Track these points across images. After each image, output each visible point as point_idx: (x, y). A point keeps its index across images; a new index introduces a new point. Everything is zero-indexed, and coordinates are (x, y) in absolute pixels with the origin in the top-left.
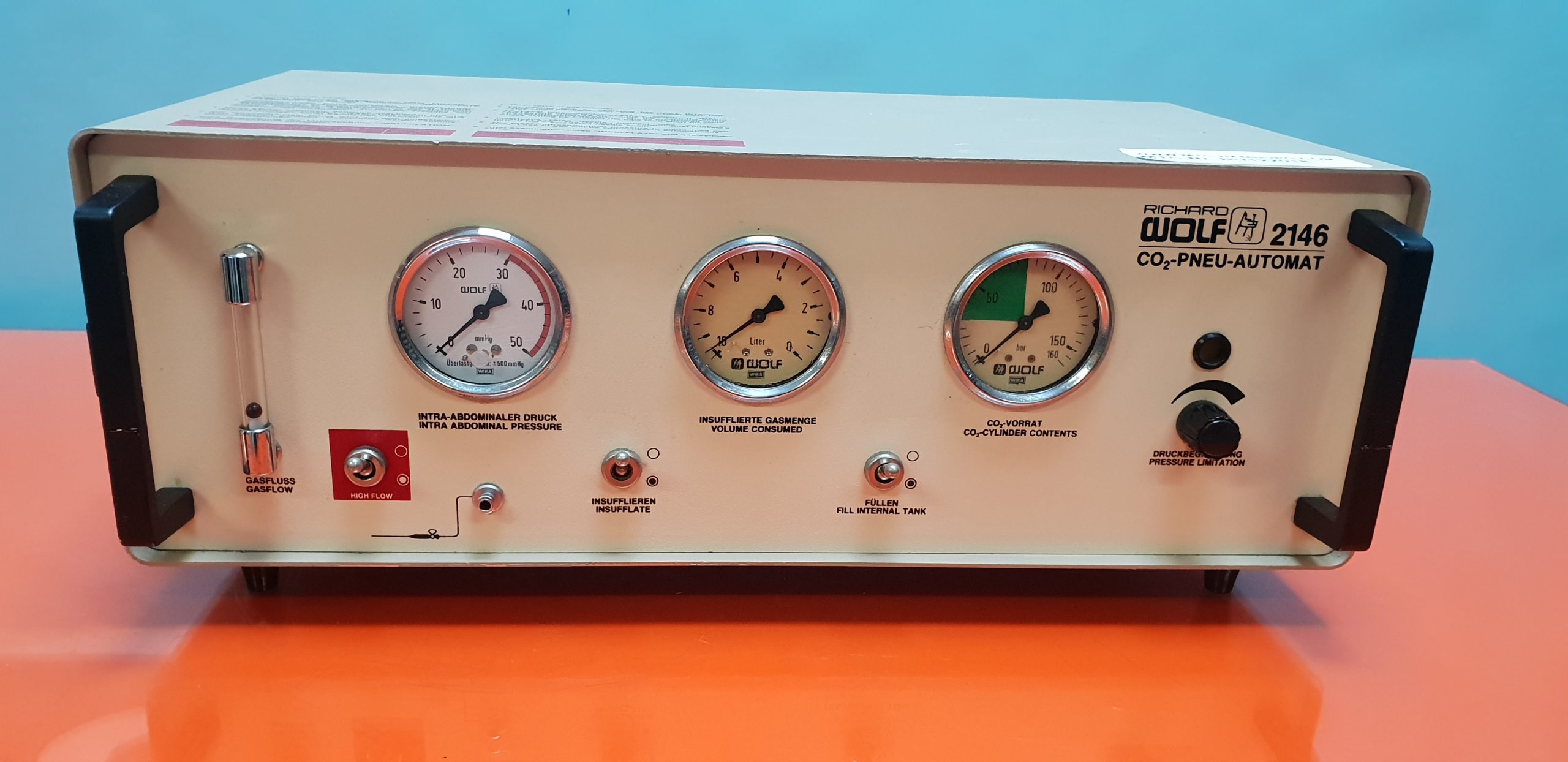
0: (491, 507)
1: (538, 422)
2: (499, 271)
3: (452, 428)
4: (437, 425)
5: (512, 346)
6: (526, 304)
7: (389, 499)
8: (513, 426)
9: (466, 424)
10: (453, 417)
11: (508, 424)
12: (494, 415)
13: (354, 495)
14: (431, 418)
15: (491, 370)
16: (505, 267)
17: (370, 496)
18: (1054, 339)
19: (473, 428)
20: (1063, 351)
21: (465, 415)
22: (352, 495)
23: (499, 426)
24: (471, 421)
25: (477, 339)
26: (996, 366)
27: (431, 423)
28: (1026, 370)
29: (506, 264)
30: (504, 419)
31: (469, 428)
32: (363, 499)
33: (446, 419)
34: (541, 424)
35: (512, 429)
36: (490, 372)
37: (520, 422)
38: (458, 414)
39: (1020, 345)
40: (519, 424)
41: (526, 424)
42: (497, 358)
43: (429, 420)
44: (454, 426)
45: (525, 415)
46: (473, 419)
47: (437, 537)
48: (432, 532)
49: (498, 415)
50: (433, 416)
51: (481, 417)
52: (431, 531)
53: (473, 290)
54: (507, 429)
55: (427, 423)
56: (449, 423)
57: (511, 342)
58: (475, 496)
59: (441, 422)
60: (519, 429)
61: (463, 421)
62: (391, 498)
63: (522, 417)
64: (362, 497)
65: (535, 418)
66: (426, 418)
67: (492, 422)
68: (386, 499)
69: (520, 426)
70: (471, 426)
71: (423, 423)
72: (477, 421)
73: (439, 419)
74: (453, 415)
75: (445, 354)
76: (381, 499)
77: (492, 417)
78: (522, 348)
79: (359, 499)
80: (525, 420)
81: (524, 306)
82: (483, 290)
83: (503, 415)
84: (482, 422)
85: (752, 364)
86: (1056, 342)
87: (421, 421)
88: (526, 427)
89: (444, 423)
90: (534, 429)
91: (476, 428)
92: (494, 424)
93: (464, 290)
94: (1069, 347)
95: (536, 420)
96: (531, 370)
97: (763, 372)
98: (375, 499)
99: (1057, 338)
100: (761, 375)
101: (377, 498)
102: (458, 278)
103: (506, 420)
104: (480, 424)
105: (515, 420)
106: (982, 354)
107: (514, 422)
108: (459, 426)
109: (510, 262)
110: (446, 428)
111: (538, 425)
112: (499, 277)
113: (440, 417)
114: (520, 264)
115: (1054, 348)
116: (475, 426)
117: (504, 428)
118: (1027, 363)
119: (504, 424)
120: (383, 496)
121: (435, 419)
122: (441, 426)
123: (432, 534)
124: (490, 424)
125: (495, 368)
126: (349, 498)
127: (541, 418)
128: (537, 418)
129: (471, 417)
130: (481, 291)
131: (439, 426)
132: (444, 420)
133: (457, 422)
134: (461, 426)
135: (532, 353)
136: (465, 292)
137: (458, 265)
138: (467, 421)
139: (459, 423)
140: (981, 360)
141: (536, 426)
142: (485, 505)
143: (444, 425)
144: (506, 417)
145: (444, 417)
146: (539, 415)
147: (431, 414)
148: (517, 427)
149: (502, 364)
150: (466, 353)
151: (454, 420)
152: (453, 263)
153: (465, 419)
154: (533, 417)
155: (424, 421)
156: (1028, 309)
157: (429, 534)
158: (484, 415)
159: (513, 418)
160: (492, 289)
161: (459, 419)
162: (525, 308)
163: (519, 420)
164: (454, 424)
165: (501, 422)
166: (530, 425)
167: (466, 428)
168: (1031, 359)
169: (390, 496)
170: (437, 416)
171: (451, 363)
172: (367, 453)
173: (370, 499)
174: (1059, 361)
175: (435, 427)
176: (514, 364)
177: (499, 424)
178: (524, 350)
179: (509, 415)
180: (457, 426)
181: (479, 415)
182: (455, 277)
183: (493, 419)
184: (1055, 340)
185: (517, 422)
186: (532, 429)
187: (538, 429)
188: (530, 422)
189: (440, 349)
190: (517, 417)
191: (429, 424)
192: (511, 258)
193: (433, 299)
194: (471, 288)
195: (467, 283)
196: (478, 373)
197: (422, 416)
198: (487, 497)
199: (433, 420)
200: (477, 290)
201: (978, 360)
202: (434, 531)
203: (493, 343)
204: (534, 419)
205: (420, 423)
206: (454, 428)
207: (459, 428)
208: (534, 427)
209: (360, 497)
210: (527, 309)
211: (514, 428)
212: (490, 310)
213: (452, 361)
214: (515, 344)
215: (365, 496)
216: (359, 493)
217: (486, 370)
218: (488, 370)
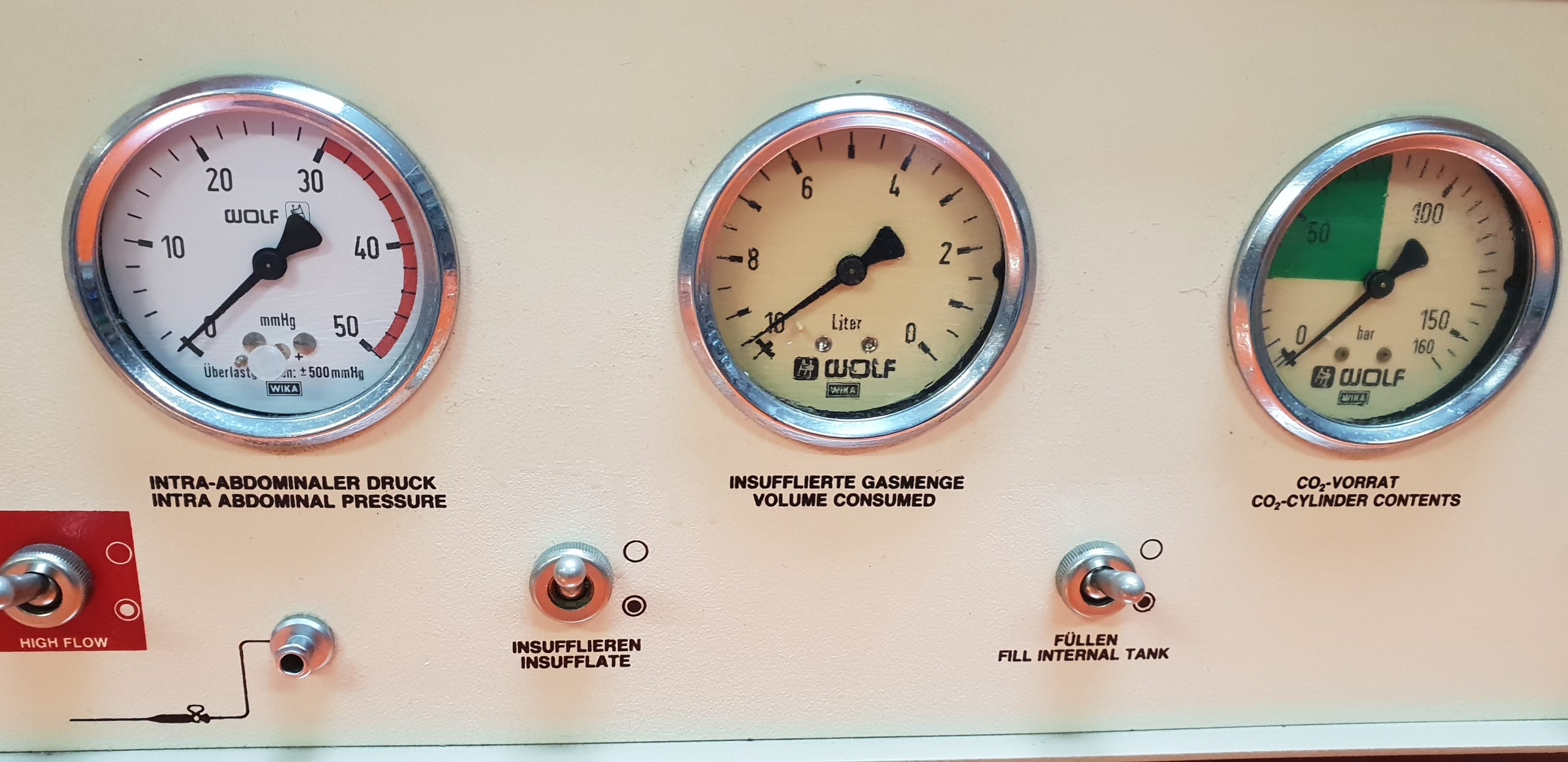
0: (304, 666)
1: (396, 492)
2: (303, 174)
3: (220, 505)
4: (189, 500)
5: (337, 334)
6: (363, 245)
7: (102, 648)
8: (346, 500)
9: (248, 496)
10: (222, 482)
11: (335, 497)
12: (304, 478)
13: (28, 642)
14: (175, 487)
15: (297, 385)
16: (316, 166)
17: (61, 643)
18: (1428, 314)
19: (263, 505)
20: (1442, 339)
21: (246, 478)
22: (22, 643)
23: (316, 501)
24: (258, 492)
25: (264, 321)
26: (1316, 370)
27: (177, 496)
28: (1372, 378)
29: (317, 159)
30: (326, 487)
31: (255, 505)
32: (47, 649)
33: (207, 488)
34: (403, 497)
35: (345, 506)
36: (295, 389)
37: (359, 492)
38: (232, 478)
39: (1364, 329)
40: (357, 497)
41: (371, 497)
42: (308, 361)
43: (171, 490)
44: (224, 501)
45: (370, 479)
46: (262, 487)
47: (206, 719)
48: (196, 710)
49: (314, 479)
50: (179, 481)
51: (280, 483)
52: (191, 709)
53: (251, 216)
54: (333, 506)
55: (169, 495)
56: (214, 494)
57: (337, 325)
58: (275, 640)
59: (198, 493)
60: (358, 506)
61: (243, 492)
62: (105, 645)
63: (363, 483)
64: (45, 645)
65: (391, 484)
66: (166, 487)
67: (301, 492)
68: (95, 648)
69: (360, 501)
70: (260, 501)
71: (160, 495)
72: (272, 492)
73: (192, 487)
74: (222, 479)
75: (200, 353)
76: (84, 649)
77: (300, 482)
78: (359, 338)
79: (37, 649)
80: (370, 487)
81: (359, 251)
82: (272, 217)
83: (324, 478)
84: (282, 493)
85: (835, 369)
86: (1432, 323)
87: (156, 491)
88: (372, 502)
89: (204, 497)
90: (389, 507)
91: (270, 506)
92: (306, 496)
93: (233, 217)
94: (1455, 333)
95: (392, 488)
96: (375, 385)
97: (856, 387)
98: (71, 648)
99: (1434, 315)
100: (854, 391)
101: (76, 646)
102: (217, 190)
103: (331, 488)
104: (277, 496)
105: (349, 488)
106: (1292, 346)
107: (346, 492)
108: (235, 501)
109: (326, 156)
110: (209, 505)
111: (397, 497)
112: (304, 187)
113: (195, 483)
114: (348, 158)
115: (1427, 335)
116: (267, 501)
117: (328, 506)
118: (1373, 364)
119: (326, 497)
120: (88, 642)
121: (184, 487)
122: (197, 501)
123: (194, 714)
124: (298, 497)
125: (306, 382)
126: (17, 648)
127: (402, 484)
128: (394, 483)
129: (258, 482)
130: (267, 218)
131: (193, 501)
132: (202, 490)
133: (230, 493)
134: (239, 502)
135: (381, 351)
136: (234, 221)
137: (216, 161)
138: (250, 492)
139: (234, 496)
140: (1290, 358)
141: (393, 500)
142: (291, 663)
143: (205, 501)
144: (331, 483)
145: (202, 482)
146: (397, 478)
147: (175, 478)
148: (354, 503)
149: (319, 373)
150: (242, 351)
151: (223, 490)
152: (205, 157)
153: (247, 487)
154: (386, 481)
155: (163, 491)
156: (1385, 257)
157: (190, 714)
158: (284, 478)
159: (346, 485)
160: (290, 214)
161: (233, 488)
162: (363, 255)
163: (358, 488)
164: (224, 497)
165: (321, 493)
166: (380, 499)
167: (249, 505)
168: (1384, 355)
169: (103, 642)
170: (187, 481)
171: (212, 372)
172: (44, 560)
173: (61, 648)
174: (1433, 359)
175: (187, 505)
176: (346, 374)
177: (316, 497)
178: (363, 343)
179: (336, 478)
180: (231, 503)
181: (275, 478)
182: (210, 189)
183: (305, 488)
184: (1431, 319)
185: (353, 492)
186: (384, 505)
187: (397, 506)
188: (380, 492)
189: (187, 342)
190: (354, 481)
191: (173, 499)
192: (330, 146)
193: (167, 238)
194: (246, 212)
195: (236, 200)
196: (271, 392)
197: (157, 482)
198: (296, 646)
199: (180, 490)
200: (260, 217)
201: (1283, 359)
202: (200, 709)
203: (299, 330)
204: (388, 486)
205: (154, 495)
206: (225, 506)
207: (235, 505)
208: (388, 503)
209: (40, 646)
210: (365, 255)
211: (348, 505)
212: (287, 258)
213: (213, 367)
214: (344, 330)
215: (50, 642)
216: (32, 640)
217: (285, 386)
218: (289, 386)
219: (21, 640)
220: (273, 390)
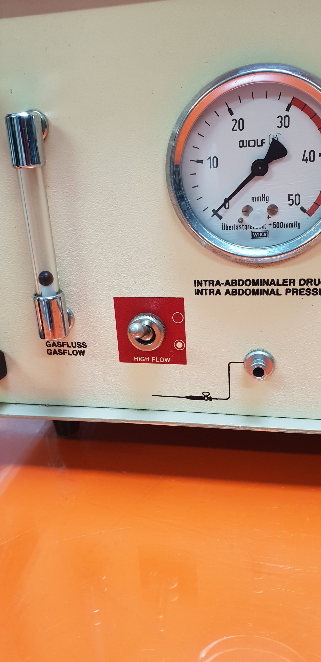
0: (265, 374)
1: (314, 287)
2: (280, 118)
3: (225, 295)
4: (211, 292)
5: (289, 204)
6: (307, 155)
7: (167, 363)
8: (287, 291)
9: (239, 290)
10: (227, 283)
11: (282, 289)
12: (268, 280)
13: (137, 359)
14: (206, 285)
15: (266, 232)
16: (287, 113)
17: (151, 359)
19: (246, 294)
21: (239, 280)
22: (135, 359)
23: (273, 292)
24: (244, 288)
25: (253, 199)
27: (206, 290)
29: (288, 110)
30: (278, 285)
31: (242, 294)
32: (145, 362)
33: (220, 286)
34: (317, 289)
35: (286, 294)
36: (265, 235)
37: (294, 287)
38: (232, 280)
40: (293, 289)
41: (300, 289)
42: (275, 219)
43: (204, 287)
44: (227, 292)
45: (301, 280)
46: (246, 285)
47: (210, 399)
48: (206, 394)
49: (273, 280)
50: (207, 283)
51: (255, 283)
52: (204, 394)
53: (252, 143)
54: (281, 295)
55: (202, 290)
56: (223, 289)
57: (289, 200)
58: (247, 362)
59: (216, 288)
60: (293, 294)
61: (237, 287)
62: (169, 361)
63: (297, 283)
64: (144, 360)
65: (311, 283)
66: (201, 286)
67: (265, 287)
68: (164, 363)
69: (294, 292)
70: (244, 292)
71: (198, 290)
72: (251, 287)
73: (213, 286)
74: (227, 281)
75: (220, 218)
76: (160, 363)
77: (266, 282)
78: (300, 206)
79: (141, 362)
80: (300, 285)
81: (305, 159)
82: (262, 143)
83: (278, 280)
84: (256, 288)
87: (197, 288)
88: (300, 292)
89: (218, 290)
90: (309, 295)
91: (249, 295)
92: (268, 289)
93: (243, 144)
95: (312, 285)
96: (311, 228)
98: (155, 362)
101: (157, 361)
102: (236, 130)
103: (281, 285)
104: (253, 290)
105: (290, 285)
107: (288, 287)
108: (233, 292)
109: (293, 108)
110: (220, 294)
111: (313, 290)
112: (280, 126)
113: (215, 283)
114: (304, 107)
116: (248, 292)
117: (278, 294)
119: (277, 290)
120: (162, 360)
121: (209, 286)
122: (215, 292)
123: (205, 396)
124: (264, 290)
125: (271, 230)
126: (133, 361)
127: (317, 283)
128: (313, 282)
129: (244, 283)
130: (260, 143)
131: (213, 292)
132: (218, 287)
133: (230, 288)
134: (235, 292)
135: (310, 213)
136: (243, 146)
137: (237, 116)
138: (240, 287)
139: (233, 290)
141: (311, 291)
142: (259, 372)
143: (218, 292)
144: (281, 282)
145: (218, 283)
146: (315, 280)
147: (206, 281)
148: (291, 293)
149: (278, 225)
150: (241, 215)
151: (228, 287)
152: (232, 113)
153: (239, 285)
154: (309, 281)
155: (200, 288)
157: (203, 396)
158: (258, 280)
159: (288, 283)
160: (271, 141)
161: (233, 285)
162: (306, 160)
163: (294, 285)
164: (228, 290)
165: (275, 288)
166: (305, 291)
167: (239, 294)
169: (168, 360)
170: (211, 282)
171: (226, 227)
172: (147, 319)
173: (151, 362)
175: (210, 294)
176: (291, 225)
177: (273, 290)
178: (302, 209)
179: (284, 280)
180: (231, 293)
181: (253, 280)
182: (233, 130)
183: (267, 285)
185: (292, 287)
186: (307, 294)
187: (313, 294)
188: (305, 287)
189: (215, 213)
190: (292, 281)
191: (204, 291)
192: (295, 102)
193: (210, 158)
194: (249, 141)
195: (245, 136)
196: (253, 237)
197: (198, 283)
198: (260, 363)
199: (207, 287)
200: (256, 143)
202: (208, 394)
203: (270, 203)
204: (309, 284)
205: (195, 290)
206: (228, 295)
207: (233, 294)
208: (309, 292)
209: (142, 361)
210: (308, 160)
211: (288, 294)
212: (269, 164)
213: (226, 225)
214: (293, 202)
215: (146, 359)
216: (139, 357)
217: (260, 233)
218: (262, 233)
219: (135, 357)
220: (254, 236)
